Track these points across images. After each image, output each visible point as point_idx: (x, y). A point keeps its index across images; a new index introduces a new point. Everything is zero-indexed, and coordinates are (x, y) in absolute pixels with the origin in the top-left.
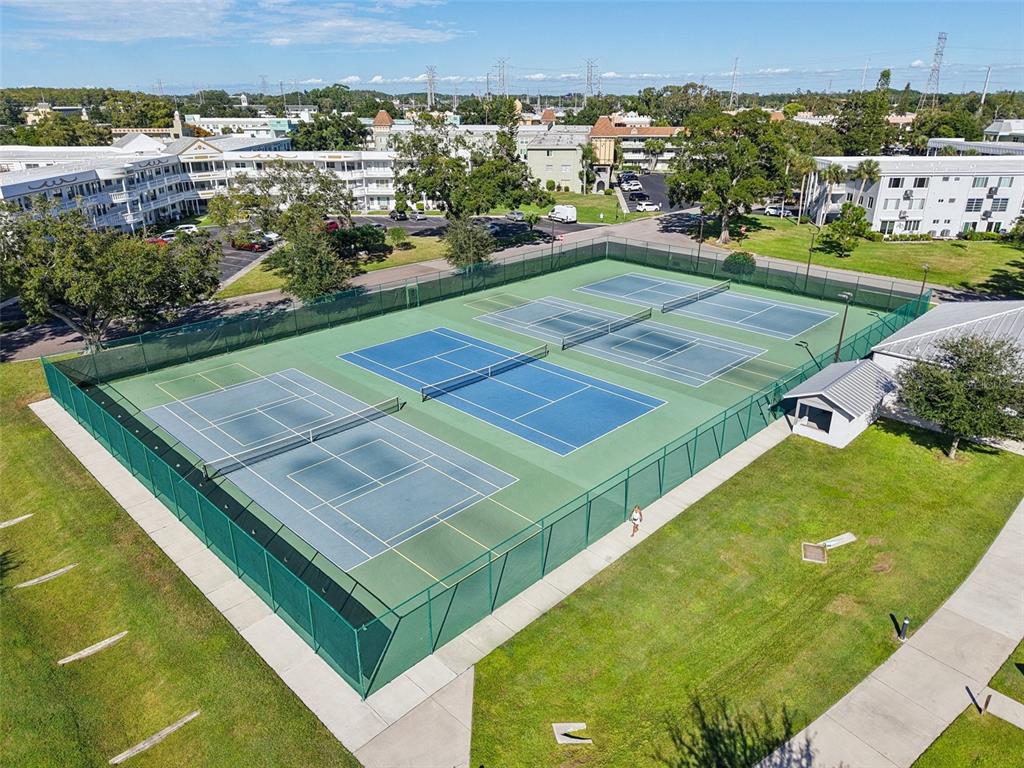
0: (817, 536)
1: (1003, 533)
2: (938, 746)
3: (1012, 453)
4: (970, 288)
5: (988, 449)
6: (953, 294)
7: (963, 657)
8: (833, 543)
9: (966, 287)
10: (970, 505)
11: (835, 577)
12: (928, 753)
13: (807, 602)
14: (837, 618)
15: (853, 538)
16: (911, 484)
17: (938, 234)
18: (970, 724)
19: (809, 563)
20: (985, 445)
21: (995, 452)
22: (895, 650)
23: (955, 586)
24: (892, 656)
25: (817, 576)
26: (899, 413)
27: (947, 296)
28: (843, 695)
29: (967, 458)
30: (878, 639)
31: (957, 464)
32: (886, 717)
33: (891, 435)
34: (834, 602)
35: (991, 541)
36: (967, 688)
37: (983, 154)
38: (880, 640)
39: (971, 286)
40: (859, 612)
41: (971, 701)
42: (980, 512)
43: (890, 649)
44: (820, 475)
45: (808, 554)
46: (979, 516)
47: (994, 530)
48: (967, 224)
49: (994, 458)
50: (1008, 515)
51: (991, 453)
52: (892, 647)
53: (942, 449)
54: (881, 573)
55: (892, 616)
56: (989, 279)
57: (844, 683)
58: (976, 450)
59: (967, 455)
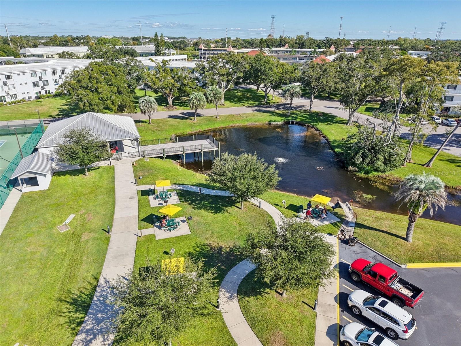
0: (61, 222)
1: (116, 190)
2: (137, 252)
3: (103, 166)
4: (53, 117)
5: (96, 168)
6: (48, 121)
7: (128, 227)
8: (68, 221)
9: (52, 117)
10: (102, 187)
11: (76, 231)
12: (136, 256)
13: (73, 244)
14: (87, 241)
15: (74, 215)
16: (80, 189)
17: (27, 99)
18: (140, 241)
19: (64, 232)
20: (95, 167)
21: (99, 168)
22: (110, 238)
23: (114, 211)
24: (110, 240)
25: (70, 234)
26: (60, 168)
27: (47, 122)
28: (105, 259)
29: (92, 174)
30: (103, 238)
31: (90, 176)
32: (120, 256)
33: (62, 177)
34: (82, 237)
35: (115, 193)
36: (134, 234)
37: (26, 63)
38: (104, 238)
39: (53, 116)
40: (92, 235)
41: (137, 236)
42: (107, 187)
43: (108, 239)
44: (46, 202)
45: (61, 229)
46: (107, 188)
47: (114, 190)
48: (37, 92)
49: (99, 170)
50: (114, 184)
51: (98, 169)
52: (108, 237)
53: (82, 174)
54: (91, 220)
55: (103, 229)
56: (58, 112)
57: (102, 256)
58: (93, 170)
59: (91, 172)
